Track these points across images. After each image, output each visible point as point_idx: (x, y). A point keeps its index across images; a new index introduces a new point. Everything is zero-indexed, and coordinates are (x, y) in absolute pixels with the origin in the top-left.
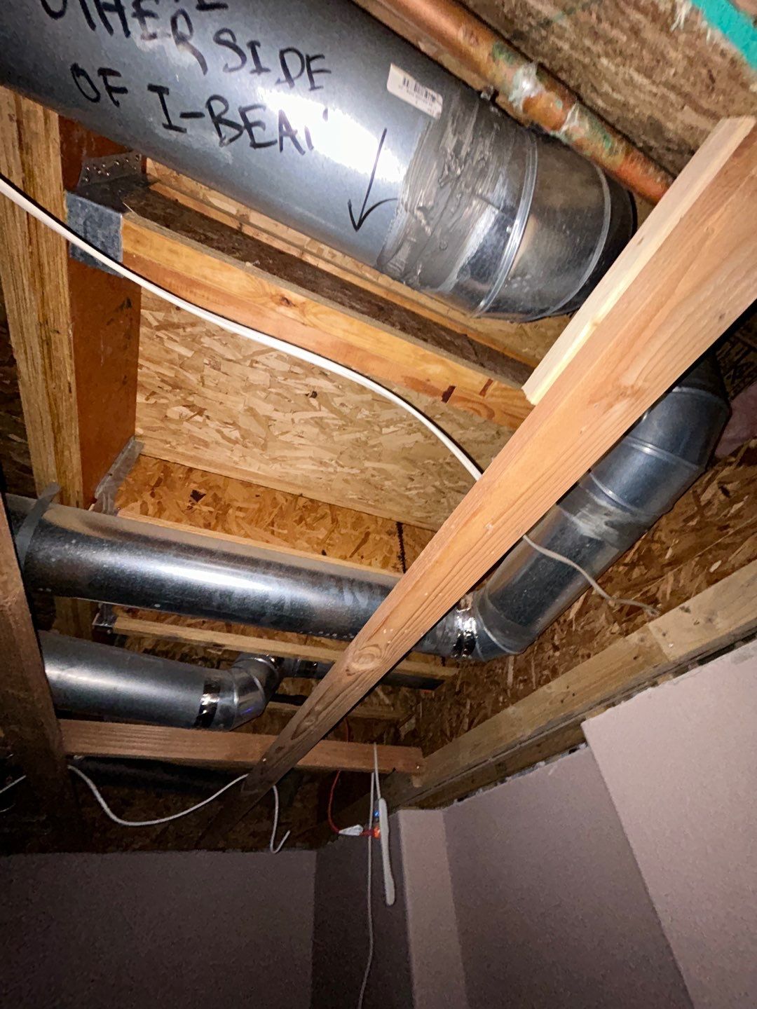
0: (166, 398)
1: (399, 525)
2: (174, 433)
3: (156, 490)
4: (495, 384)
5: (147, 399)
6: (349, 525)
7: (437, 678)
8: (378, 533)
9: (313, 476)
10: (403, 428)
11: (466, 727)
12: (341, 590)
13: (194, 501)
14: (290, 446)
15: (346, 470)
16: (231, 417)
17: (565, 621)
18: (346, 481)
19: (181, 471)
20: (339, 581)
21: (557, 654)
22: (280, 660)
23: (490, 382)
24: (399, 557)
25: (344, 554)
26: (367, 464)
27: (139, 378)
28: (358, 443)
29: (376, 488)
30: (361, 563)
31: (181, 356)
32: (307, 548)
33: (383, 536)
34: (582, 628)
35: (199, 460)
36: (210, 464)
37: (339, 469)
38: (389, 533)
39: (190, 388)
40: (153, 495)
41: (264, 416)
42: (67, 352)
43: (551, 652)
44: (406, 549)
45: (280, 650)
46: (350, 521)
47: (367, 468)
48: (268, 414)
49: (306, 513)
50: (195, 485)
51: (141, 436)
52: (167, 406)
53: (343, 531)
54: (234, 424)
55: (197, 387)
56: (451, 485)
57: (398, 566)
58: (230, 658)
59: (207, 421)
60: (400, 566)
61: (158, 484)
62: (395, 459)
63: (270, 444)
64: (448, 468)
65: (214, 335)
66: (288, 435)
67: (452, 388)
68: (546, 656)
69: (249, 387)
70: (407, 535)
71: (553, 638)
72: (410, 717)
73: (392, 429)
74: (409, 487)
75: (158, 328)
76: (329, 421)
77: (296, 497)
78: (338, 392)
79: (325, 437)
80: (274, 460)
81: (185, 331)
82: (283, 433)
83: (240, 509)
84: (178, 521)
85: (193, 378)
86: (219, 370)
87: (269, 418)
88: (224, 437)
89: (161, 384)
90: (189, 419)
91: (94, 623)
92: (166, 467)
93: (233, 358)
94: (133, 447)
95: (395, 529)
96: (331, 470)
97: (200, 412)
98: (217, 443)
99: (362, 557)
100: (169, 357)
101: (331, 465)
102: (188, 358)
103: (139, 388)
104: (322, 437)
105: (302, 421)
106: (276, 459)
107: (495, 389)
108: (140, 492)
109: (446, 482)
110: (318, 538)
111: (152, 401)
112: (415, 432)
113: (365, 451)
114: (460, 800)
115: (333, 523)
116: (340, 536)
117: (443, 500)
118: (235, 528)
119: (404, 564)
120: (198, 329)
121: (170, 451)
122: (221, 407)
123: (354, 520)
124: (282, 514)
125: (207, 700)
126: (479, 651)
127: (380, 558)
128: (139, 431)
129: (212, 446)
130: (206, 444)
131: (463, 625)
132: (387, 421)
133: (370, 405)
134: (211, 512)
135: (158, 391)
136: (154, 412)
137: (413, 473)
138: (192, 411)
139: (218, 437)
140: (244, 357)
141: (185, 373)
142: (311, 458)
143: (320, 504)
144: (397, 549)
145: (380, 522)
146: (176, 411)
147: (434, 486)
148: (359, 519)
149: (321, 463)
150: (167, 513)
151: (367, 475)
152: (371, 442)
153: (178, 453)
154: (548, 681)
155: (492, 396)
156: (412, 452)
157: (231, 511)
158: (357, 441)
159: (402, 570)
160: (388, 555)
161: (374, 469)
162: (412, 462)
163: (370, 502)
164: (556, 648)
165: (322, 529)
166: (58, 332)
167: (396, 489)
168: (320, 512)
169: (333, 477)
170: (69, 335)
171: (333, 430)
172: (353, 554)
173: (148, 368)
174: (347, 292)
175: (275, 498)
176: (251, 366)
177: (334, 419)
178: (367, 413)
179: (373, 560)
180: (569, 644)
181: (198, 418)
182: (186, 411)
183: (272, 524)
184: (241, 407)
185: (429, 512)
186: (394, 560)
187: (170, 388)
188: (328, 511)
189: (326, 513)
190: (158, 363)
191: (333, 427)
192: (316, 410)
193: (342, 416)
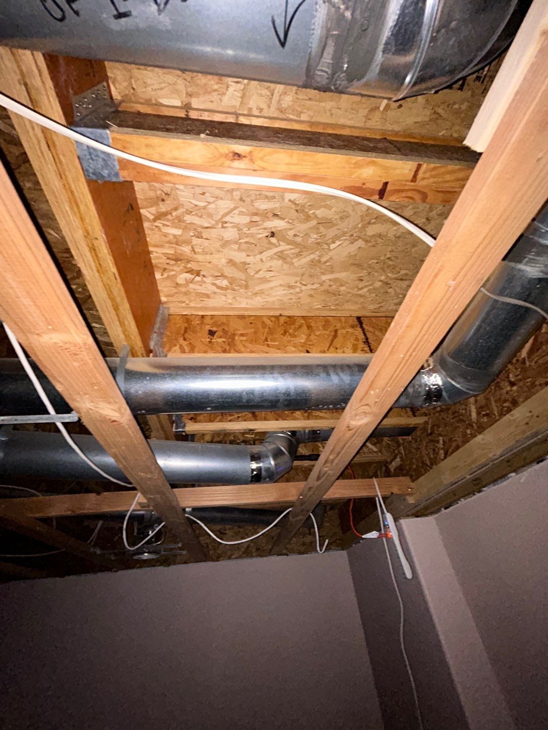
0: (173, 270)
1: (359, 318)
2: (186, 294)
3: (187, 335)
4: (424, 166)
5: (162, 275)
6: (321, 328)
7: (411, 426)
8: (343, 328)
9: (285, 299)
10: (346, 240)
11: (442, 456)
12: (328, 374)
13: (211, 337)
14: (264, 280)
15: (309, 287)
16: (219, 270)
17: (518, 360)
18: (311, 296)
19: (197, 319)
20: (326, 368)
21: (515, 388)
22: (294, 433)
23: (419, 166)
24: (364, 342)
25: (322, 349)
26: (324, 278)
27: (153, 261)
28: (314, 264)
29: (334, 295)
30: (337, 353)
31: (175, 236)
32: (295, 351)
33: (347, 330)
34: (536, 362)
35: (206, 309)
36: (214, 309)
37: (304, 288)
38: (353, 327)
39: (186, 258)
40: (185, 339)
41: (241, 263)
42: (106, 251)
43: (509, 388)
44: (369, 335)
45: (292, 426)
46: (320, 325)
47: (324, 282)
48: (243, 260)
49: (288, 327)
50: (209, 326)
51: (165, 303)
52: (175, 276)
53: (318, 333)
54: (222, 276)
55: (191, 255)
56: (395, 276)
57: (365, 349)
58: (261, 437)
59: (204, 278)
60: (367, 349)
61: (185, 331)
62: (345, 267)
63: (250, 283)
64: (391, 263)
65: (192, 212)
66: (260, 272)
67: (386, 184)
68: (504, 391)
69: (226, 244)
70: (366, 325)
71: (508, 377)
72: (395, 458)
73: (338, 243)
74: (360, 287)
75: (155, 220)
76: (288, 252)
77: (277, 317)
78: (289, 226)
79: (288, 266)
80: (256, 294)
81: (172, 216)
82: (257, 272)
83: (242, 335)
84: (205, 352)
85: (186, 249)
86: (202, 237)
87: (245, 263)
88: (218, 287)
89: (168, 261)
90: (192, 281)
91: (174, 430)
92: (187, 319)
93: (209, 225)
94: (163, 311)
95: (356, 322)
96: (298, 290)
97: (198, 274)
98: (215, 293)
99: (337, 348)
100: (168, 239)
101: (297, 287)
102: (179, 236)
103: (155, 268)
104: (286, 266)
105: (269, 259)
106: (256, 293)
107: (425, 172)
108: (177, 340)
109: (390, 275)
110: (300, 342)
111: (165, 275)
112: (357, 240)
113: (320, 268)
114: (446, 508)
115: (308, 329)
116: (316, 337)
117: (390, 290)
118: (243, 349)
119: (369, 346)
120: (180, 211)
121: (186, 308)
122: (210, 266)
123: (323, 323)
124: (271, 332)
125: (254, 465)
126: (446, 398)
127: (350, 346)
128: (163, 299)
129: (211, 296)
130: (208, 296)
131: (429, 380)
132: (332, 238)
133: (316, 229)
134: (224, 342)
135: (167, 266)
136: (169, 283)
137: (361, 275)
138: (192, 274)
139: (214, 289)
140: (216, 221)
141: (181, 248)
142: (281, 285)
143: (296, 318)
144: (362, 336)
145: (343, 320)
146: (183, 277)
147: (381, 281)
148: (326, 322)
149: (289, 287)
150: (196, 349)
151: (325, 287)
152: (323, 259)
153: (192, 308)
154: (509, 410)
155: (423, 179)
156: (357, 258)
157: (236, 338)
158: (312, 262)
159: (369, 351)
160: (356, 343)
161: (330, 280)
162: (359, 265)
163: (332, 307)
164: (512, 384)
165: (302, 335)
166: (97, 239)
167: (351, 291)
168: (297, 324)
169: (300, 295)
170: (103, 238)
171: (292, 259)
172: (329, 347)
173: (157, 252)
174: (279, 135)
175: (263, 322)
176: (223, 227)
177: (291, 249)
178: (315, 236)
179: (345, 348)
180: (524, 379)
181: (198, 279)
182: (189, 276)
183: (266, 340)
184: (224, 261)
185: (380, 303)
186: (361, 345)
187: (174, 262)
188: (303, 321)
189: (302, 323)
190: (162, 246)
191: (292, 256)
192: (276, 247)
193: (297, 245)
